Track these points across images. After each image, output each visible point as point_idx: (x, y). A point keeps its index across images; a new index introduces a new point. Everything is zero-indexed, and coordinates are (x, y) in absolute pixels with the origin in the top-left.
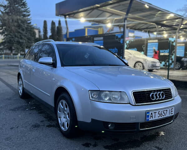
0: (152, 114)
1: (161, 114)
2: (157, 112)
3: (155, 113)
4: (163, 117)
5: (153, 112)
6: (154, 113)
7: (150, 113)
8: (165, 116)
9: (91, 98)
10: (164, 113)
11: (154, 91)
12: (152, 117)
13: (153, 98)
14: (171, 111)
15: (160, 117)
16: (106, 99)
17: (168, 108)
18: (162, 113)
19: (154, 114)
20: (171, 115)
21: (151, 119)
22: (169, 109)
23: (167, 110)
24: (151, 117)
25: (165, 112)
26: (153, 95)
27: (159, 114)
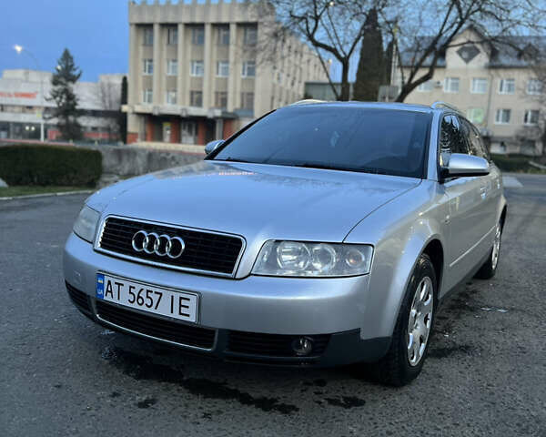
0: (109, 283)
1: (139, 297)
2: (127, 284)
3: (119, 284)
4: (143, 308)
6: (116, 284)
7: (107, 279)
8: (152, 310)
12: (111, 292)
14: (181, 306)
15: (135, 306)
17: (166, 288)
18: (143, 294)
21: (108, 298)
23: (161, 294)
24: (107, 291)
25: (153, 297)
27: (130, 293)
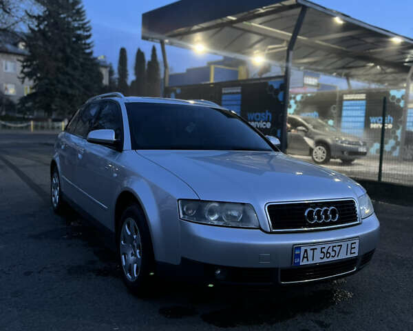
2: (319, 247)
4: (331, 259)
5: (308, 249)
6: (311, 249)
8: (336, 258)
9: (182, 216)
10: (333, 250)
11: (316, 205)
13: (312, 219)
15: (325, 260)
16: (212, 219)
17: (343, 241)
18: (330, 251)
19: (310, 253)
20: (349, 256)
21: (304, 263)
22: (348, 242)
23: (341, 245)
24: (304, 257)
25: (337, 249)
26: (311, 212)
27: (322, 252)
